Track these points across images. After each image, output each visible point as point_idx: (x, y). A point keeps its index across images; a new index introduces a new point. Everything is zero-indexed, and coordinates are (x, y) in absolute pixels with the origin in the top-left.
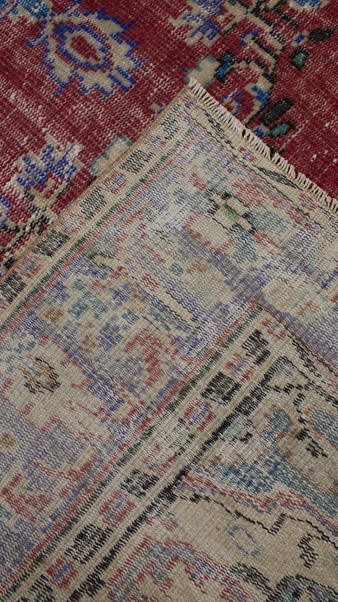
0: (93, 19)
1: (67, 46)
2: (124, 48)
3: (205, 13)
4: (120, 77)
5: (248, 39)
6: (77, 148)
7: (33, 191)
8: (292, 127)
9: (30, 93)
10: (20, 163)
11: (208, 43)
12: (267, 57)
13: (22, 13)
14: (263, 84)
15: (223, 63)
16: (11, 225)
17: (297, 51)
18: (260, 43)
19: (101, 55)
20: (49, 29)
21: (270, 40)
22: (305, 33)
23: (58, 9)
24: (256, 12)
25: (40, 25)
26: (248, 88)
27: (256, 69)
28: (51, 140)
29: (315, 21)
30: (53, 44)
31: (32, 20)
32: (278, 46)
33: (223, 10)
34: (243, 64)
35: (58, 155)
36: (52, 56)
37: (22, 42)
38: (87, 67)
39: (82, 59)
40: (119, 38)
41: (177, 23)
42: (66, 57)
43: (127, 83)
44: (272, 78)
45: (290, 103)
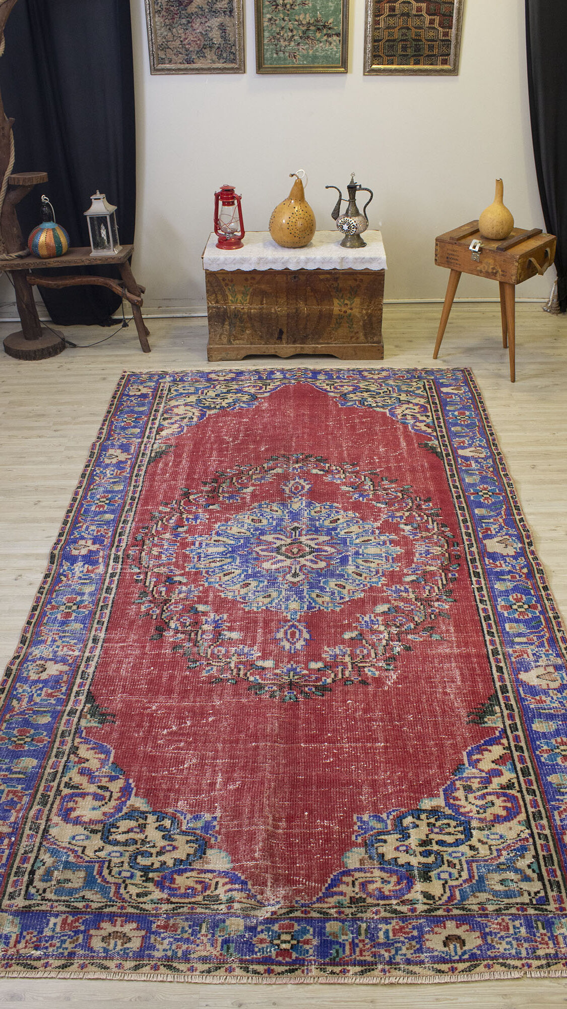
0: (305, 630)
1: (289, 632)
2: (304, 643)
3: (338, 652)
4: (293, 649)
5: (340, 668)
6: (260, 654)
7: (236, 655)
8: (323, 696)
9: (265, 633)
10: (241, 646)
11: (328, 660)
12: (340, 676)
13: (289, 615)
14: (329, 681)
15: (325, 667)
16: (221, 657)
17: (350, 681)
18: (342, 670)
19: (295, 640)
20: (291, 623)
21: (347, 673)
22: (360, 679)
23: (299, 621)
24: (352, 663)
25: (289, 621)
26: (323, 678)
27: (333, 676)
28: (255, 648)
29: (368, 678)
30: (287, 627)
31: (289, 618)
32: (347, 676)
33: (344, 656)
34: (330, 672)
35: (252, 652)
36: (282, 630)
37: (279, 621)
38: (288, 640)
39: (289, 637)
40: (305, 640)
41: (326, 648)
42: (286, 633)
43: (292, 652)
44: (334, 681)
45: (331, 690)
